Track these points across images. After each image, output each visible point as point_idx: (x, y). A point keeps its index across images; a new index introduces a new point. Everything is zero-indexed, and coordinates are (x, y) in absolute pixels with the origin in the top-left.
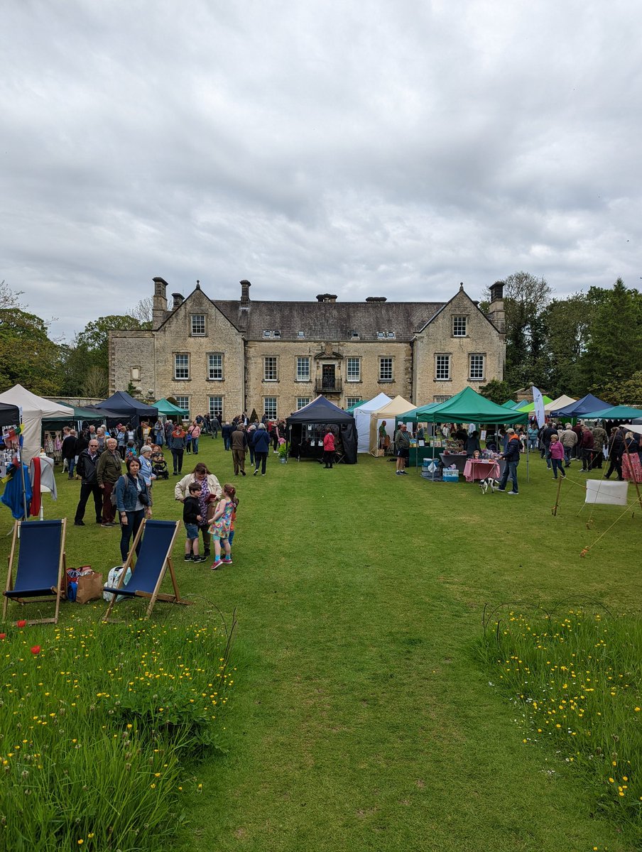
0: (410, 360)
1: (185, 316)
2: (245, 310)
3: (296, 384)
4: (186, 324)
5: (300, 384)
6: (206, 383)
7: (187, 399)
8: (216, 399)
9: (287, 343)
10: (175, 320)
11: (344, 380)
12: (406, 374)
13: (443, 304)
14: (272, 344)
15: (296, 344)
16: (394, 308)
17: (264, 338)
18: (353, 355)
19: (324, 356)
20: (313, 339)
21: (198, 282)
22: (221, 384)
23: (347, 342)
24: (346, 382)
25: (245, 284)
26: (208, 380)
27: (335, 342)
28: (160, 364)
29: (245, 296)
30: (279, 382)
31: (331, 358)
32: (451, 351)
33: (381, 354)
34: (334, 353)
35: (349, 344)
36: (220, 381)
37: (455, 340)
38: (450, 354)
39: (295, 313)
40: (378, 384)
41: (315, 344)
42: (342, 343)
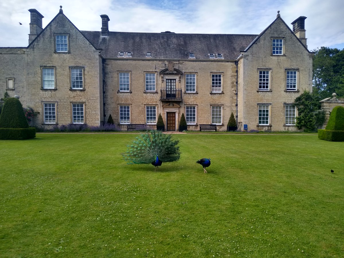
0: (235, 76)
1: (51, 36)
2: (104, 38)
3: (145, 95)
4: (51, 42)
5: (148, 94)
6: (70, 92)
7: (54, 105)
8: (78, 106)
9: (137, 61)
10: (42, 39)
11: (183, 91)
12: (232, 87)
13: (256, 36)
14: (125, 62)
15: (144, 62)
16: (220, 38)
17: (119, 57)
18: (190, 71)
19: (167, 72)
20: (158, 58)
21: (61, 7)
22: (82, 93)
23: (186, 61)
24: (185, 93)
25: (105, 19)
26: (71, 90)
27: (176, 61)
28: (30, 76)
29: (105, 27)
30: (131, 93)
31: (172, 74)
32: (271, 67)
33: (213, 71)
34: (175, 70)
35: (187, 62)
36: (81, 90)
37: (274, 58)
38: (270, 69)
39: (144, 41)
40: (210, 95)
41: (160, 63)
42: (181, 62)
